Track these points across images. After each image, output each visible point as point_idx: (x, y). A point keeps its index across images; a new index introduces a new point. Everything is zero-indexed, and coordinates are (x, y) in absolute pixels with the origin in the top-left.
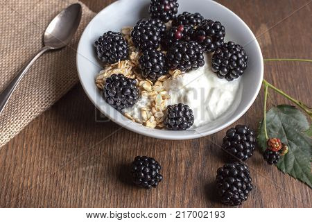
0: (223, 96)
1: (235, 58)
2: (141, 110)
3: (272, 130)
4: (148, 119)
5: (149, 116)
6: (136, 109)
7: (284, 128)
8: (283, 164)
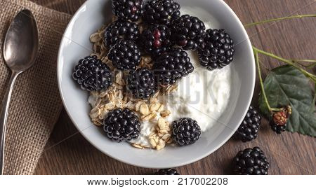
0: (219, 90)
1: (222, 52)
2: (147, 138)
3: (272, 96)
4: (158, 144)
5: (157, 140)
6: (142, 139)
7: (283, 88)
8: (290, 123)
